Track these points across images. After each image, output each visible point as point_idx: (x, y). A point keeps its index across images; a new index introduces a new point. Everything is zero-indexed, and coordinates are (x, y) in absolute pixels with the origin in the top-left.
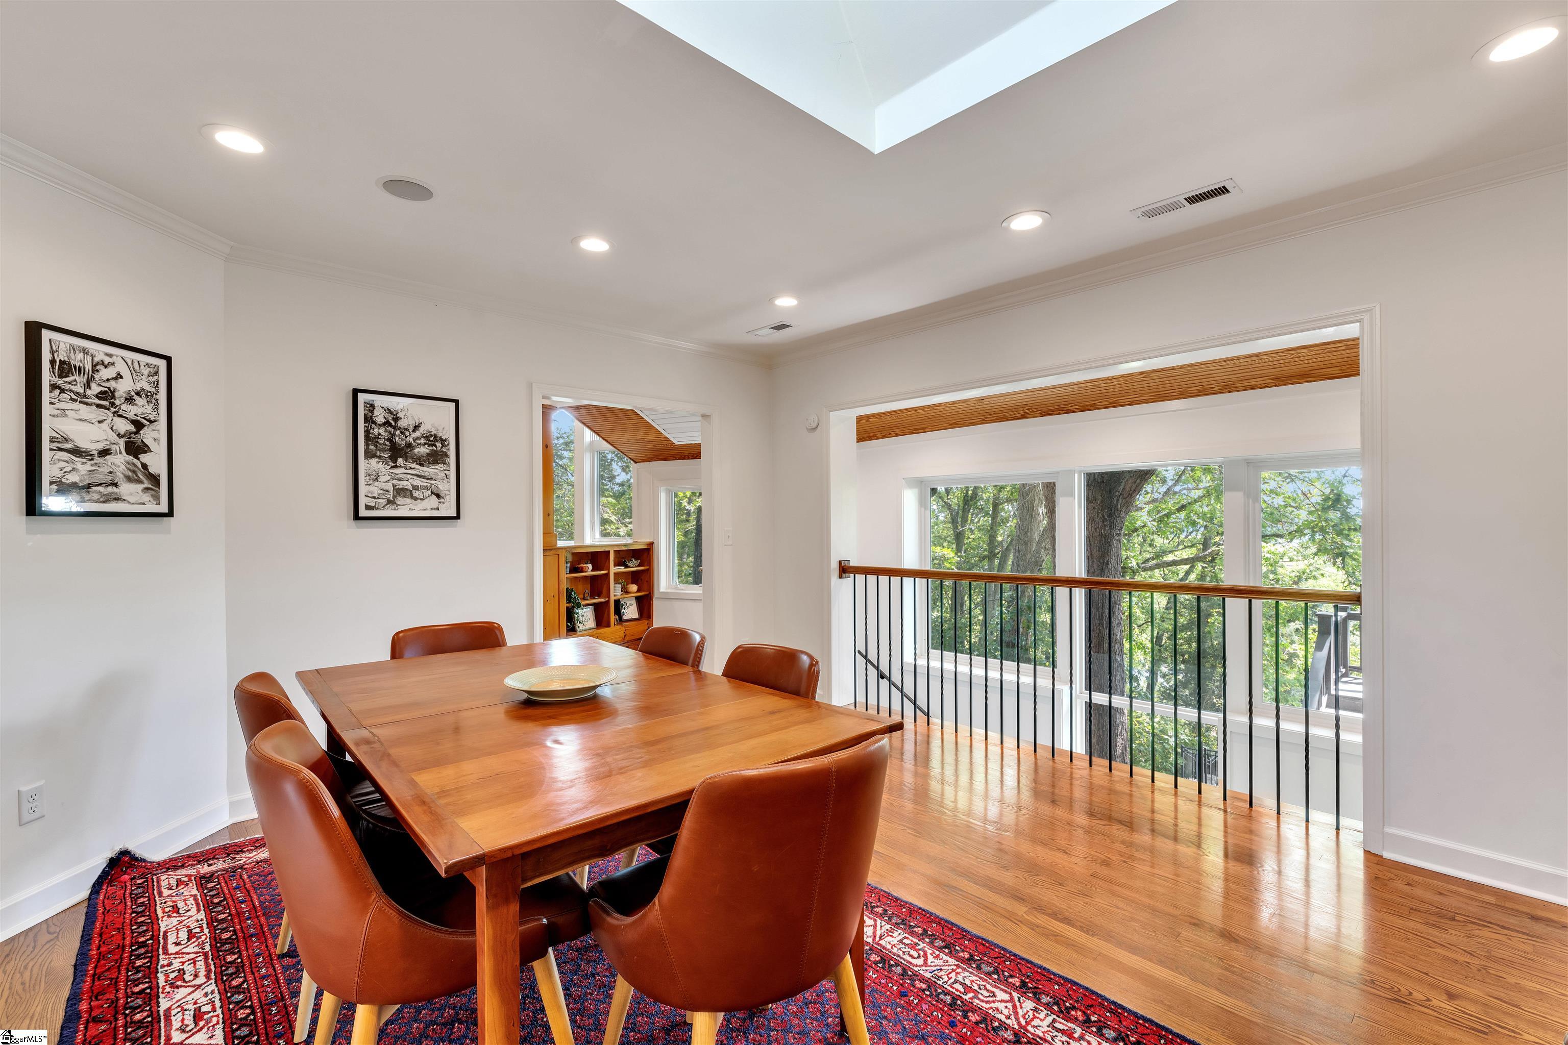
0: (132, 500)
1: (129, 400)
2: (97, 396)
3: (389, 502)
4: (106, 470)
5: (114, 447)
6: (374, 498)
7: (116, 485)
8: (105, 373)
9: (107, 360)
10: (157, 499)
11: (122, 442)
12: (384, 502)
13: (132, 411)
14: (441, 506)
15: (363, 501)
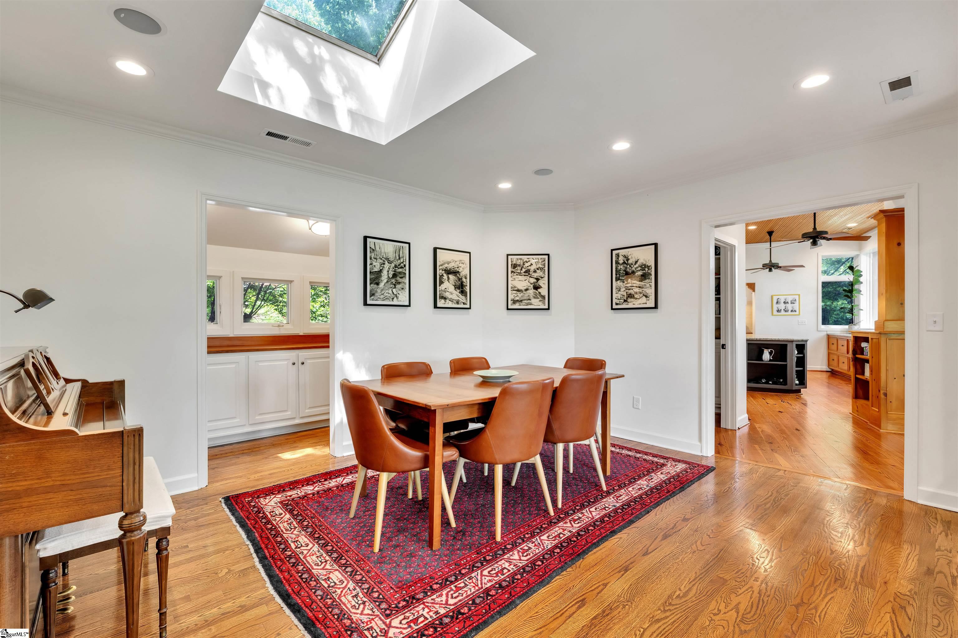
0: (535, 304)
1: (535, 272)
2: (524, 272)
3: (625, 301)
4: (527, 295)
5: (529, 288)
6: (619, 299)
7: (530, 300)
8: (527, 265)
9: (528, 260)
10: (544, 304)
11: (532, 286)
12: (622, 301)
13: (535, 275)
14: (648, 302)
15: (615, 301)
